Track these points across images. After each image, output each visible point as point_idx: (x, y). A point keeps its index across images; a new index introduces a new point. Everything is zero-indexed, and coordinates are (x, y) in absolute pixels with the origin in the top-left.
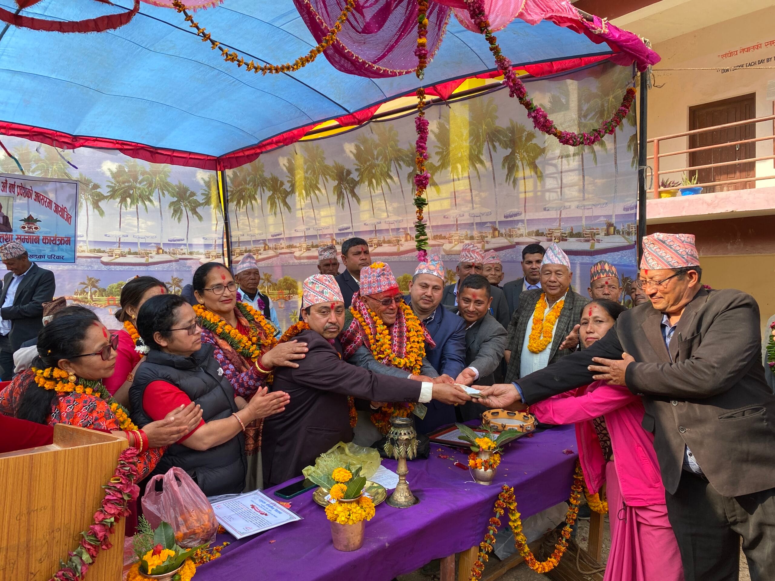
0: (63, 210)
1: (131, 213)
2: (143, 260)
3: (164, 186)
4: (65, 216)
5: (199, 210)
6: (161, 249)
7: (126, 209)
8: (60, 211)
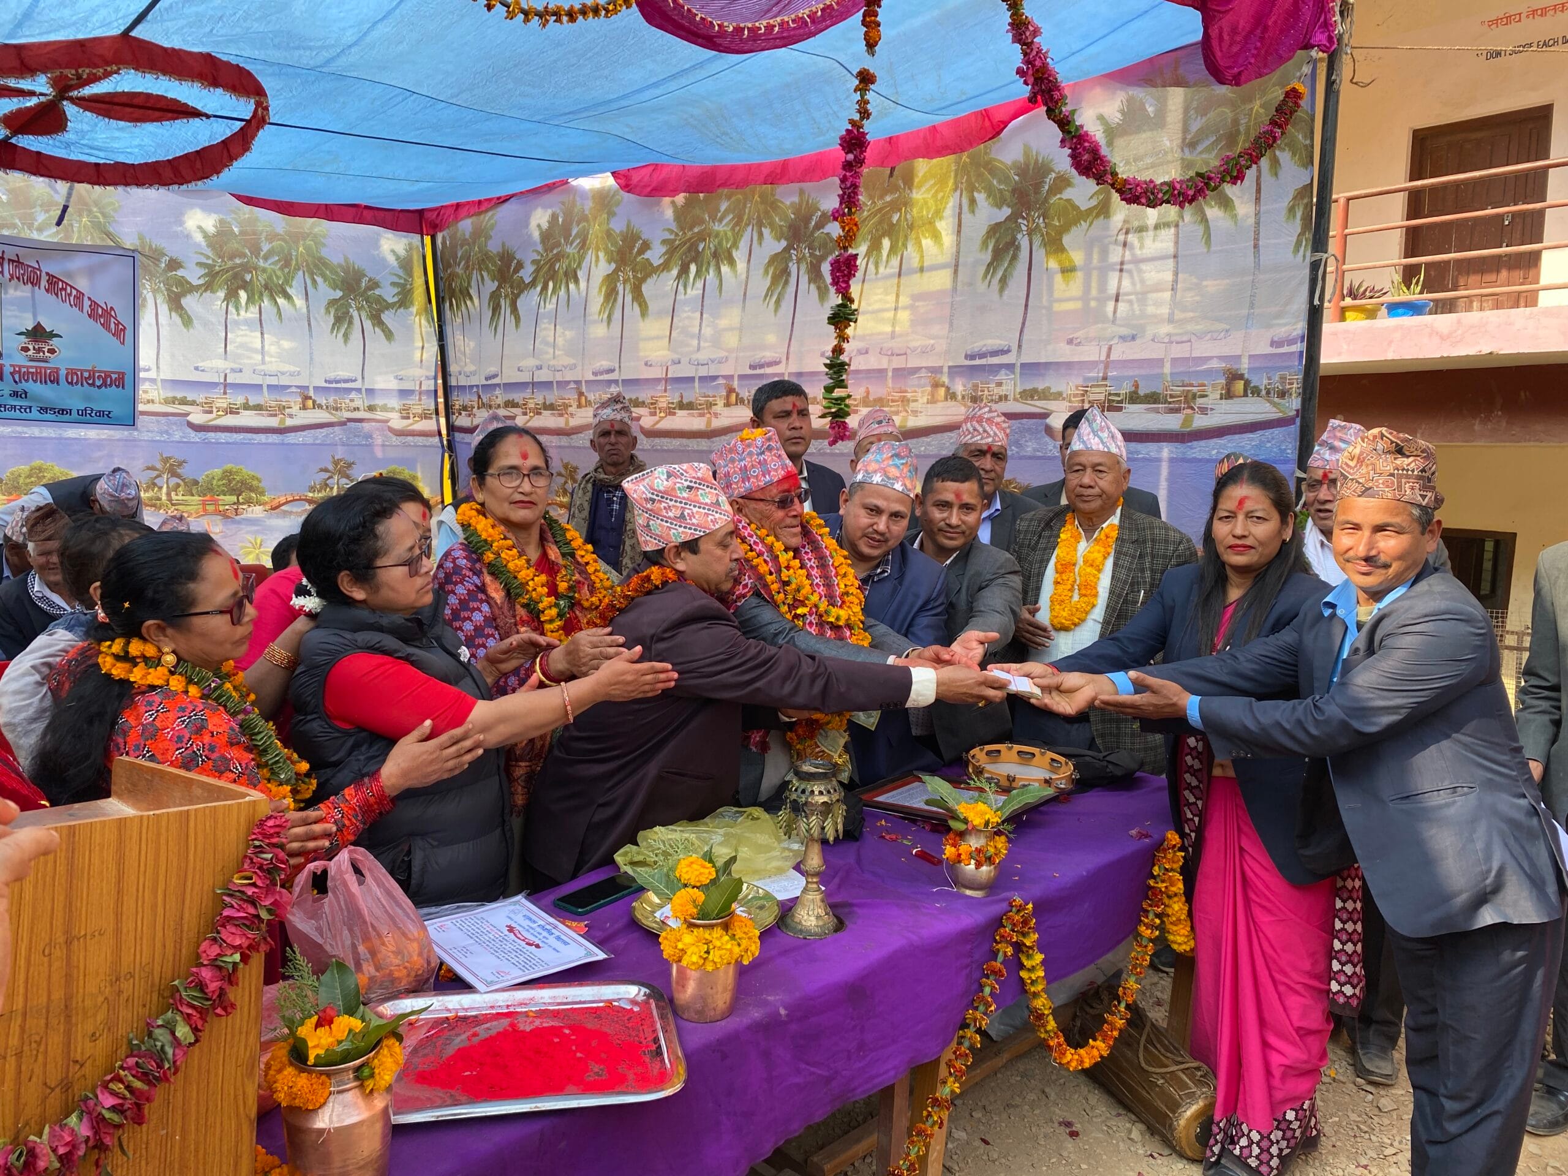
0: (108, 313)
1: (247, 322)
2: (273, 422)
3: (316, 266)
4: (113, 326)
5: (387, 317)
6: (310, 398)
7: (238, 314)
8: (101, 316)
